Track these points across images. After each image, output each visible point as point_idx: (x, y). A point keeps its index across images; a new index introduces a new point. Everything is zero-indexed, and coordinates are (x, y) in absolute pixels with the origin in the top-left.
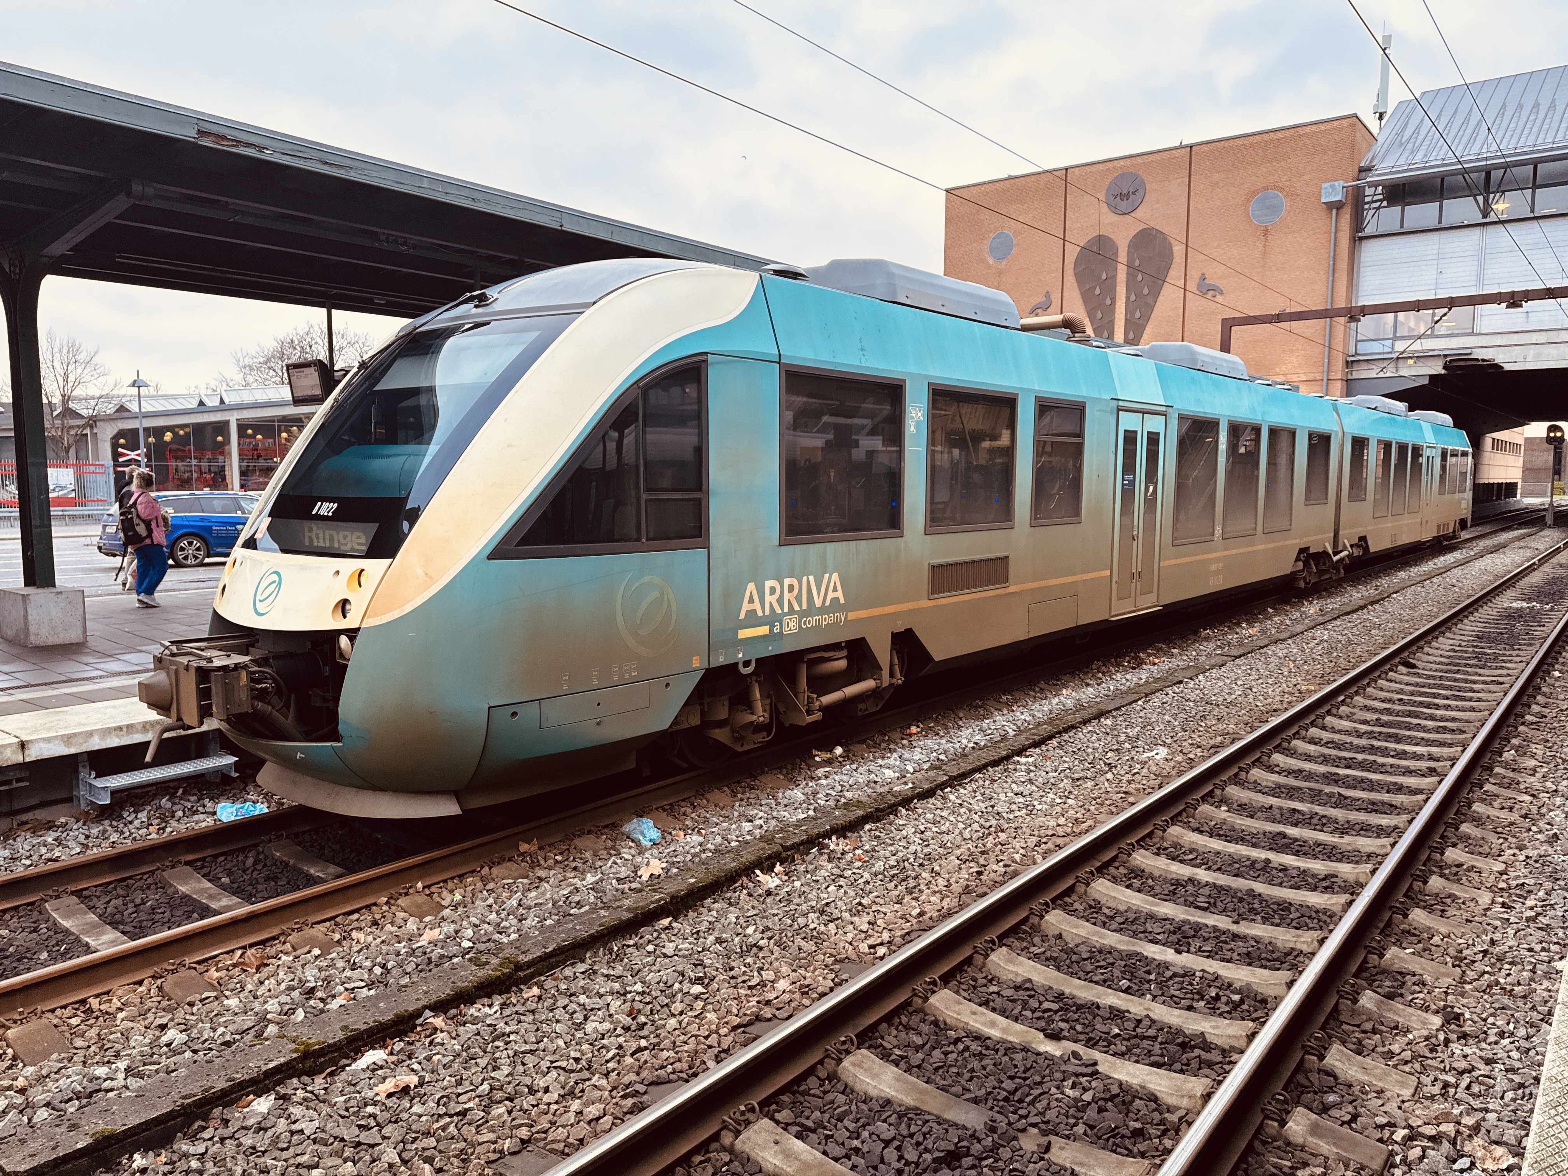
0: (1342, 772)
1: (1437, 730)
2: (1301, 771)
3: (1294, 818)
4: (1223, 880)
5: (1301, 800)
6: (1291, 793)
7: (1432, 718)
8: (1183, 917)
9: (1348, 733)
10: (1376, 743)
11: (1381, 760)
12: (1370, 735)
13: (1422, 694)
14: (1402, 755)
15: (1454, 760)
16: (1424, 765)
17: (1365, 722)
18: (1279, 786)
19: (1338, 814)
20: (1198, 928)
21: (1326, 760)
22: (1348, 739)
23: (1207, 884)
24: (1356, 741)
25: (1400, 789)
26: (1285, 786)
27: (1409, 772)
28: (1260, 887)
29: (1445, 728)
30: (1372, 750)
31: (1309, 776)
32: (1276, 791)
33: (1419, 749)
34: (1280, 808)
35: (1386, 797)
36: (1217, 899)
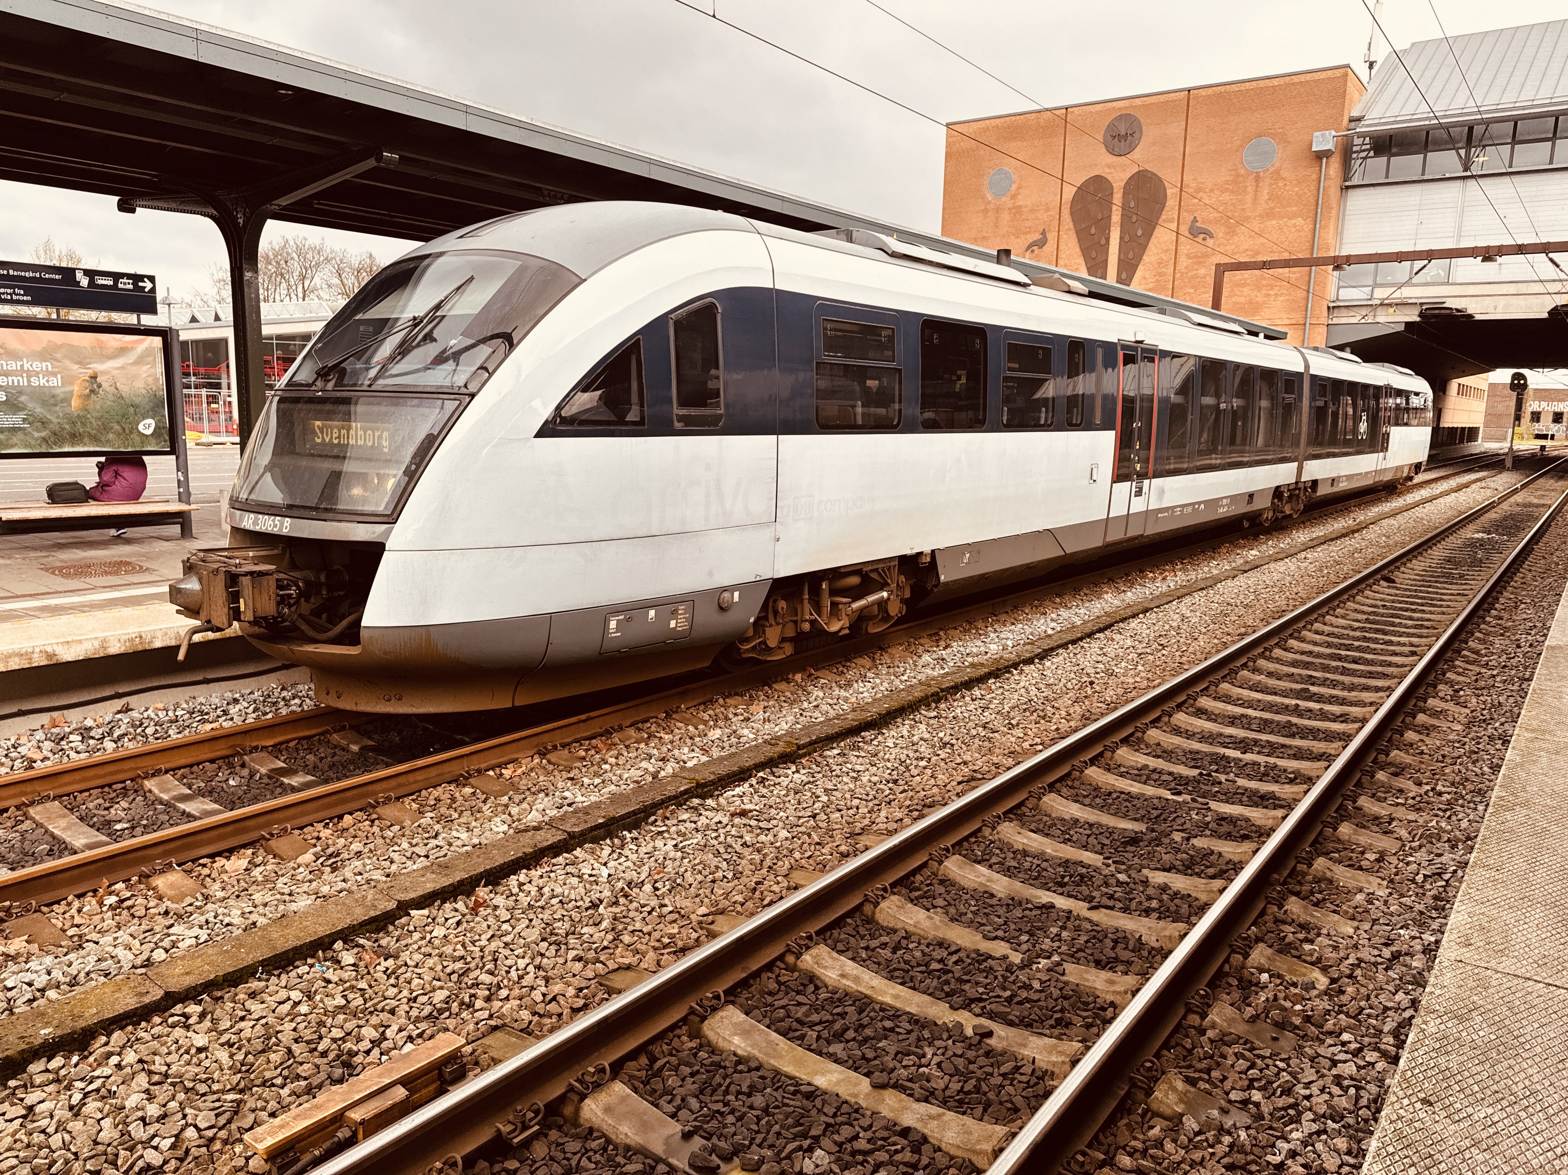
0: (1343, 653)
1: (1415, 627)
2: (1311, 652)
3: (1312, 680)
4: (1267, 715)
5: (1315, 670)
6: (1307, 665)
7: (1411, 618)
8: (1244, 735)
9: (1343, 627)
10: (1367, 635)
11: (1372, 646)
12: (1362, 629)
13: (1401, 602)
14: (1391, 643)
15: (1430, 647)
16: (1407, 649)
17: (1357, 621)
18: (1297, 661)
19: (1346, 679)
20: (1256, 742)
21: (1329, 645)
22: (1346, 632)
23: (1256, 718)
24: (1352, 633)
25: (1390, 664)
26: (1301, 661)
27: (1396, 654)
28: (1295, 720)
29: (1422, 626)
30: (1365, 639)
31: (1319, 655)
32: (1294, 664)
33: (1402, 639)
34: (1300, 675)
35: (1380, 669)
36: (1265, 726)
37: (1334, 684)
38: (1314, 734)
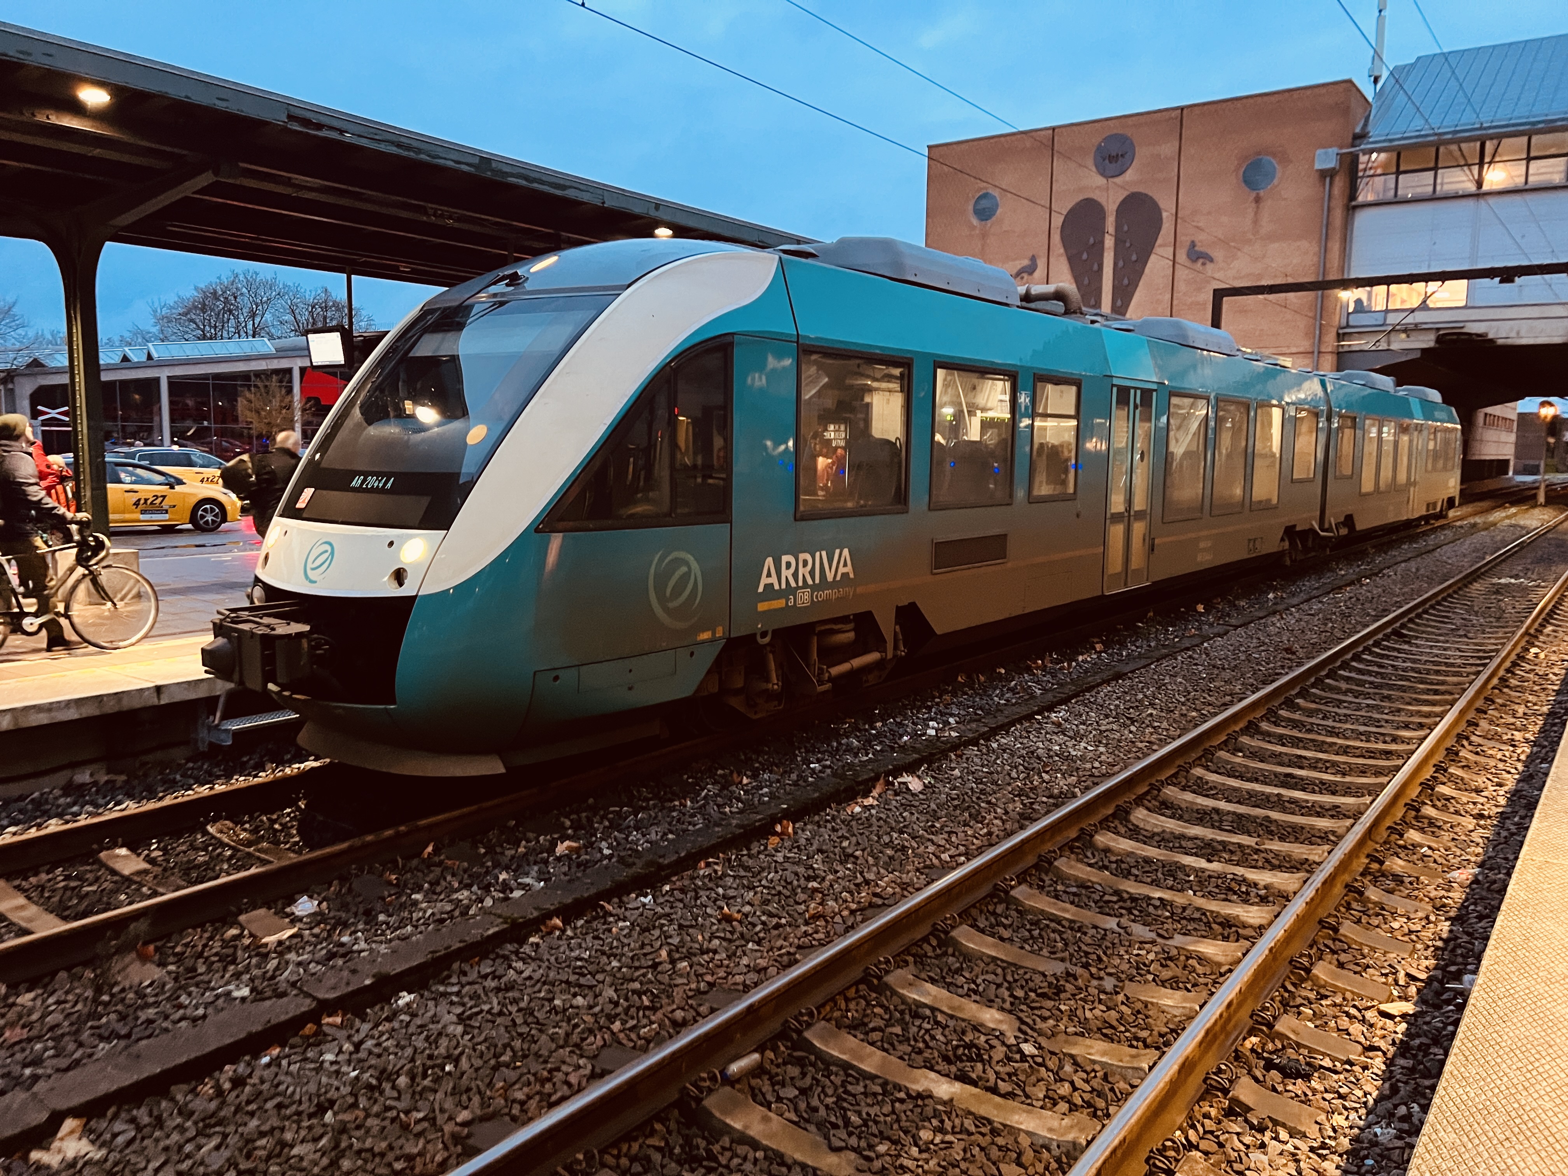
0: (1342, 726)
2: (1304, 725)
3: (1300, 762)
4: (1242, 809)
5: (1306, 749)
6: (1297, 743)
8: (1211, 836)
10: (1373, 702)
11: (1377, 716)
14: (1396, 712)
15: (1442, 716)
16: (1415, 720)
18: (1286, 737)
20: (1225, 846)
34: (1288, 755)
36: (1240, 824)
37: (1328, 766)
38: (1295, 834)
